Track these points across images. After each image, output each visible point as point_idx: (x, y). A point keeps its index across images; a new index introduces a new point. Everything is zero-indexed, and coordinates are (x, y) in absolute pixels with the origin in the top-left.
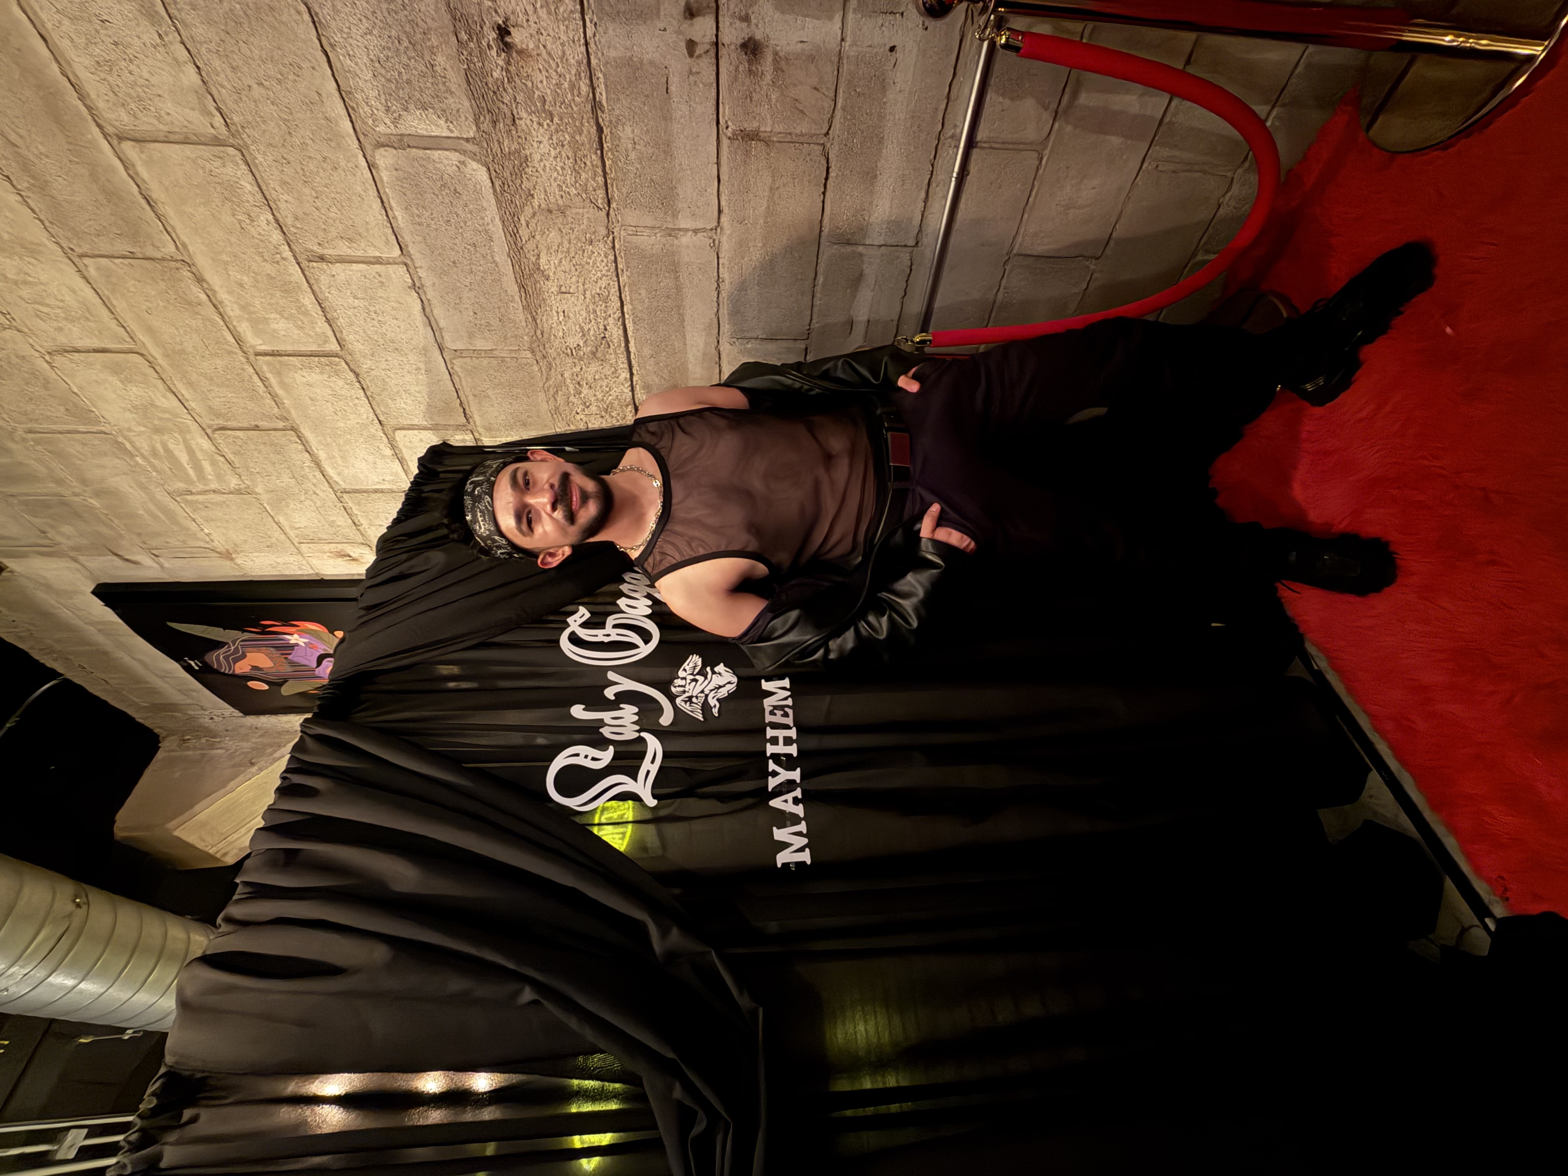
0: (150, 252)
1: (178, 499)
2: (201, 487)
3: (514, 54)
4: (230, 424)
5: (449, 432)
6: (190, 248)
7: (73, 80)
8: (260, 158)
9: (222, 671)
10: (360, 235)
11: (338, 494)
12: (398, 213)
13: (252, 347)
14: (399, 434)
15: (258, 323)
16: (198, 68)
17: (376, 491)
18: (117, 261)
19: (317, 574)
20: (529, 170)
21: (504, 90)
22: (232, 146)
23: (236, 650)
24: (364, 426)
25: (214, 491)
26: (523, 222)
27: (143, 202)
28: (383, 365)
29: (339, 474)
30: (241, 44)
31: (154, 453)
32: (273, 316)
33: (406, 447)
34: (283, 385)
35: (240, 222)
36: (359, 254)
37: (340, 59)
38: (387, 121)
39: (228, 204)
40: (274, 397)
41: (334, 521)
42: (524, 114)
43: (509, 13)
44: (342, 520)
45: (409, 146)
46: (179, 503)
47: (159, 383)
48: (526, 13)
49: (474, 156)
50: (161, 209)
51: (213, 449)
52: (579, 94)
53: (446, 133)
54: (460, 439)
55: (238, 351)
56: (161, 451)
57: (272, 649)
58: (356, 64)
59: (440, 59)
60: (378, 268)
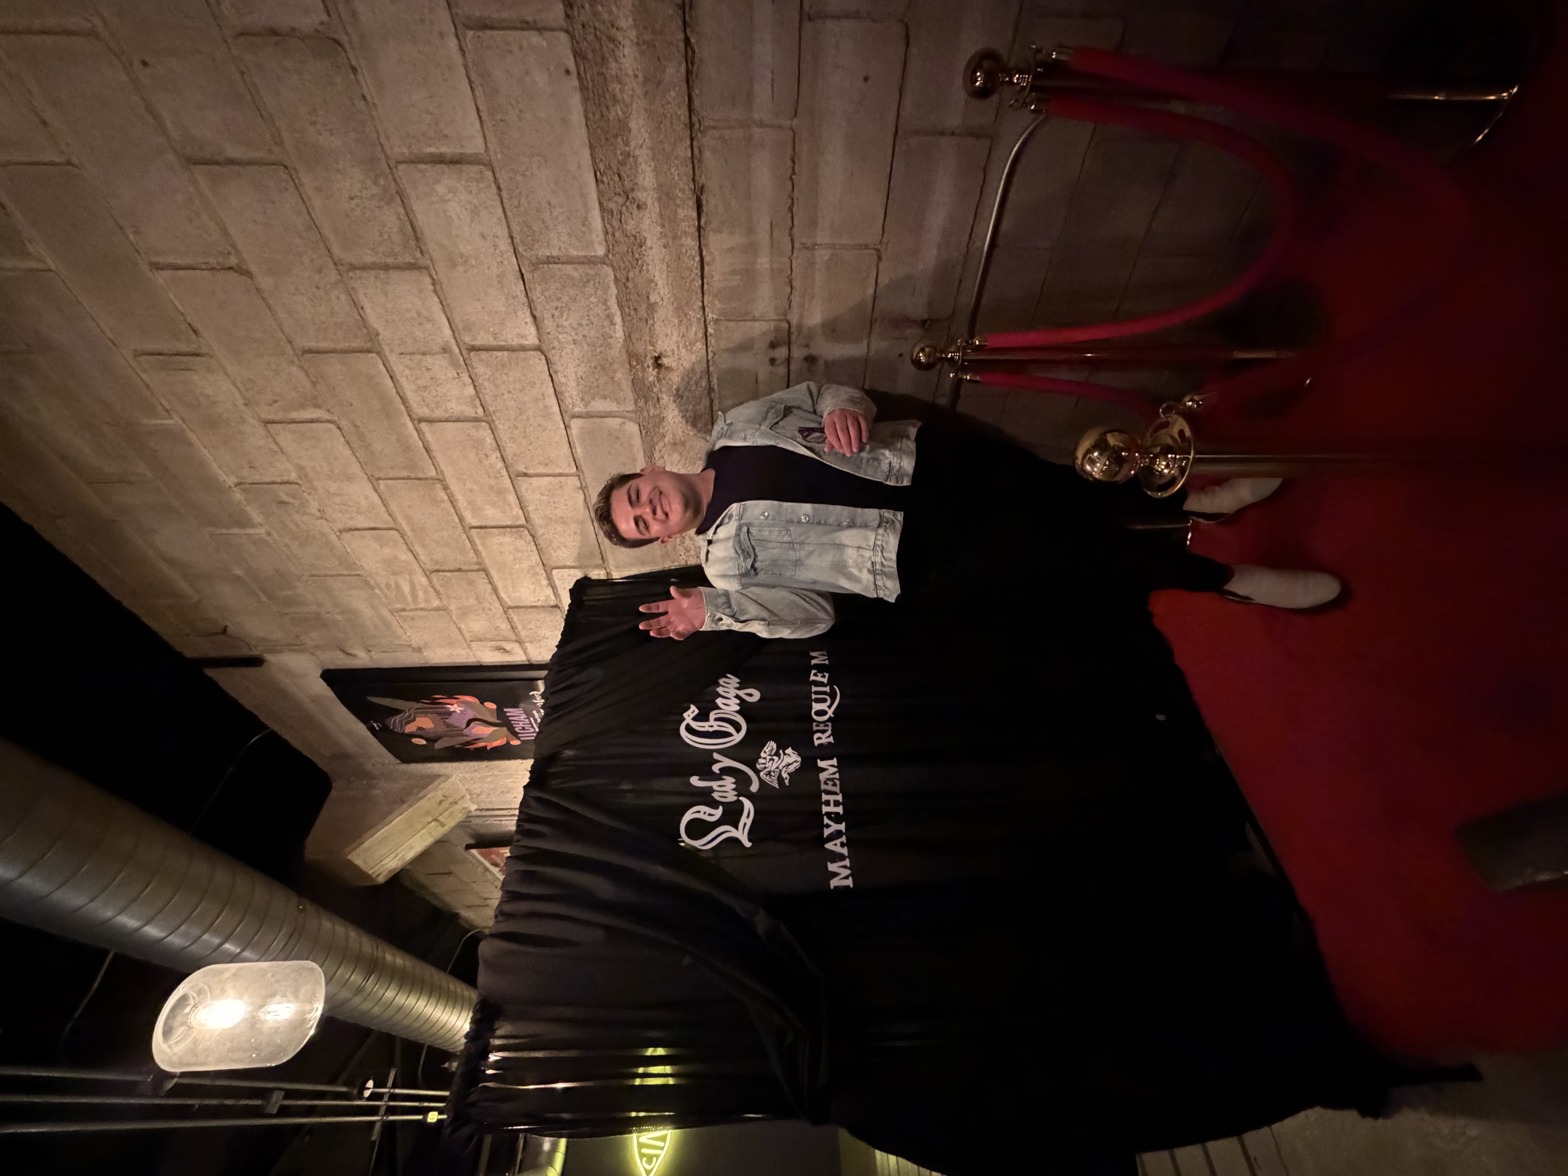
0: (420, 475)
1: (395, 614)
2: (413, 607)
3: (663, 370)
4: (443, 568)
5: (590, 569)
6: (446, 473)
7: (402, 395)
8: (501, 427)
9: (396, 730)
10: (552, 462)
11: (505, 609)
12: (579, 451)
13: (470, 523)
14: (555, 572)
15: (476, 511)
16: (475, 386)
17: (532, 607)
18: (398, 481)
19: (479, 662)
20: (664, 424)
21: (655, 386)
22: (486, 421)
23: (410, 716)
24: (532, 567)
25: (421, 609)
26: (657, 448)
27: (424, 451)
28: (553, 531)
29: (509, 597)
30: (503, 375)
31: (388, 586)
32: (486, 507)
33: (558, 579)
34: (484, 545)
35: (480, 458)
36: (550, 472)
37: (560, 378)
38: (581, 406)
39: (474, 450)
40: (476, 552)
41: (498, 627)
42: (665, 397)
43: (663, 350)
44: (504, 626)
45: (592, 417)
46: (395, 617)
47: (405, 547)
48: (673, 350)
49: (631, 419)
50: (434, 454)
51: (428, 583)
52: (701, 387)
53: (617, 409)
54: (597, 574)
55: (460, 526)
56: (393, 585)
57: (435, 715)
58: (568, 380)
59: (619, 375)
60: (561, 478)
